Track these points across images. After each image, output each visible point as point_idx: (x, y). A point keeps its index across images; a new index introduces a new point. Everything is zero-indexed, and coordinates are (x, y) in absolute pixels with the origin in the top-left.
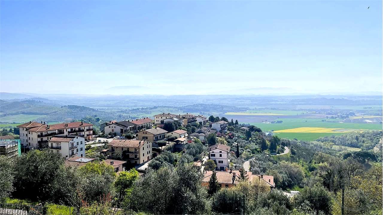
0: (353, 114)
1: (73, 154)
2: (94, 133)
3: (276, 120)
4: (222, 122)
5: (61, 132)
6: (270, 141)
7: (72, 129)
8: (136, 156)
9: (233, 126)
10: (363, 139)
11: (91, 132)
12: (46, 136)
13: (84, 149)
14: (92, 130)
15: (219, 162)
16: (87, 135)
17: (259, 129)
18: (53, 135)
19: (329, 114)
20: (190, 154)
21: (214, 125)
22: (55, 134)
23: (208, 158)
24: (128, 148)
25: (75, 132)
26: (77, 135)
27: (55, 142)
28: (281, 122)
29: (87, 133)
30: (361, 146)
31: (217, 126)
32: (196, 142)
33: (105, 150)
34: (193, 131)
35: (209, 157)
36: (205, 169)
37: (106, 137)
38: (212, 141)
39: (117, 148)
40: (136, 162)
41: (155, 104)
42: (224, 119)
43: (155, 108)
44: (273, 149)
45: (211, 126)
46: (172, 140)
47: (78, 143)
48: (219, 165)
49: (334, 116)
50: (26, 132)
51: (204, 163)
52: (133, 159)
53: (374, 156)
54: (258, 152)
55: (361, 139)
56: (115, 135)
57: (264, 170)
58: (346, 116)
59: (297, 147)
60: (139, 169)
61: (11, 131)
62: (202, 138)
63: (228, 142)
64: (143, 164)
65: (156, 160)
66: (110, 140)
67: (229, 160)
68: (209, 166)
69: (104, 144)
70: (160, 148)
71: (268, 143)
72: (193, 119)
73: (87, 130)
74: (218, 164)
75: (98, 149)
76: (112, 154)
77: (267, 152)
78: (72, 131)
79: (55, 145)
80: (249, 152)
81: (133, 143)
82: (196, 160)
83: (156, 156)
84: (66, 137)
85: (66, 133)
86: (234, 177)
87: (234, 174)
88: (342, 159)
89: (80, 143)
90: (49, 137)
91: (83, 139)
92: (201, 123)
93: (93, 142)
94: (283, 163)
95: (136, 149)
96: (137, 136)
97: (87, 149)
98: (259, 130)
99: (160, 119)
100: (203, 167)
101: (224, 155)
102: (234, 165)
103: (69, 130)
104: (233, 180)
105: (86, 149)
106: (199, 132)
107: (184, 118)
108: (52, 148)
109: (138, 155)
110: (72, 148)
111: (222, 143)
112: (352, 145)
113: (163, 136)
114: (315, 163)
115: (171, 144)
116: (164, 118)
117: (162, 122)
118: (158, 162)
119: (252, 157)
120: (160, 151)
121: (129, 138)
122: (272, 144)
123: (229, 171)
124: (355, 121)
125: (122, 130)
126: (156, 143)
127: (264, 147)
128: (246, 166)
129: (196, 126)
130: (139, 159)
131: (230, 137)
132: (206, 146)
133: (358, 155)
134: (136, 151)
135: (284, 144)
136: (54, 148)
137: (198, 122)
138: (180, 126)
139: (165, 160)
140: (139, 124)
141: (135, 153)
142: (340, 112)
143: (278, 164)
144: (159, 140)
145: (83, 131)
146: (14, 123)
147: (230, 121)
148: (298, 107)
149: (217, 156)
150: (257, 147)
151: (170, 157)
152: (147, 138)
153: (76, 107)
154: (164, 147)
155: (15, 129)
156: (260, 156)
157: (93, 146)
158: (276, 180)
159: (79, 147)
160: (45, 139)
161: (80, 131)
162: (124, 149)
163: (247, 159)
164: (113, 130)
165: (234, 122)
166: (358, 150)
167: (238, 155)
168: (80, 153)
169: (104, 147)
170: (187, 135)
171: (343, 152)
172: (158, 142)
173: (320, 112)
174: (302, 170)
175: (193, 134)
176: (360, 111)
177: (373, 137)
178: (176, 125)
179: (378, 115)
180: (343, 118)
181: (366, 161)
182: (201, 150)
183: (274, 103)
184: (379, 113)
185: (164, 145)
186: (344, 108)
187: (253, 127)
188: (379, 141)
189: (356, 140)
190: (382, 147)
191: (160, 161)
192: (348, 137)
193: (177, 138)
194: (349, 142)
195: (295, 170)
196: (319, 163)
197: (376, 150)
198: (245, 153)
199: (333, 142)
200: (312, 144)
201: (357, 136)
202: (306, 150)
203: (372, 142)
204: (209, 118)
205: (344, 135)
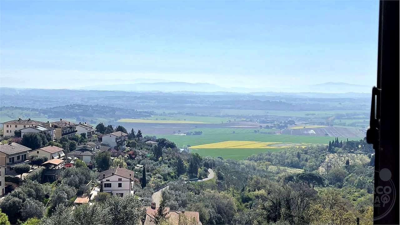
0: (292, 123)
3: (193, 131)
4: (119, 134)
6: (188, 161)
9: (135, 139)
10: (306, 156)
17: (173, 144)
19: (264, 122)
21: (105, 138)
23: (99, 190)
28: (200, 133)
30: (304, 165)
31: (110, 139)
32: (78, 165)
34: (72, 148)
35: (101, 188)
38: (103, 164)
42: (120, 129)
44: (193, 172)
45: (100, 139)
46: (39, 162)
49: (270, 125)
51: (92, 198)
53: (320, 178)
54: (172, 177)
55: (303, 156)
57: (184, 205)
58: (283, 125)
59: (225, 168)
62: (87, 159)
63: (128, 164)
67: (132, 192)
70: (19, 176)
71: (186, 165)
77: (184, 177)
80: (159, 178)
88: (282, 184)
92: (83, 135)
94: (208, 192)
98: (172, 146)
101: (126, 184)
106: (83, 150)
107: (56, 127)
111: (120, 167)
112: (293, 165)
113: (23, 157)
114: (249, 191)
115: (38, 169)
119: (163, 186)
120: (18, 182)
122: (191, 166)
126: (11, 169)
127: (180, 170)
128: (157, 197)
129: (76, 139)
131: (131, 157)
132: (94, 171)
133: (301, 177)
135: (208, 165)
137: (78, 134)
138: (50, 140)
142: (277, 120)
143: (201, 194)
144: (16, 163)
147: (129, 131)
148: (224, 112)
149: (115, 185)
150: (171, 170)
154: (25, 175)
156: (175, 183)
158: (201, 219)
163: (157, 188)
165: (136, 134)
166: (300, 171)
167: (144, 183)
170: (64, 154)
171: (283, 174)
172: (15, 166)
173: (251, 119)
174: (234, 202)
175: (73, 153)
176: (301, 119)
177: (319, 153)
178: (43, 138)
179: (322, 124)
180: (280, 127)
181: (312, 185)
182: (88, 178)
183: (190, 105)
184: (324, 121)
185: (26, 170)
186: (281, 114)
187: (164, 140)
188: (325, 159)
189: (297, 158)
190: (329, 167)
191: (20, 198)
192: (288, 154)
193: (46, 160)
194: (289, 161)
195: (226, 202)
196: (255, 191)
197: (322, 170)
198: (152, 181)
199: (269, 160)
200: (243, 164)
201: (298, 153)
202: (237, 172)
203: (317, 160)
204: (97, 128)
205: (283, 151)
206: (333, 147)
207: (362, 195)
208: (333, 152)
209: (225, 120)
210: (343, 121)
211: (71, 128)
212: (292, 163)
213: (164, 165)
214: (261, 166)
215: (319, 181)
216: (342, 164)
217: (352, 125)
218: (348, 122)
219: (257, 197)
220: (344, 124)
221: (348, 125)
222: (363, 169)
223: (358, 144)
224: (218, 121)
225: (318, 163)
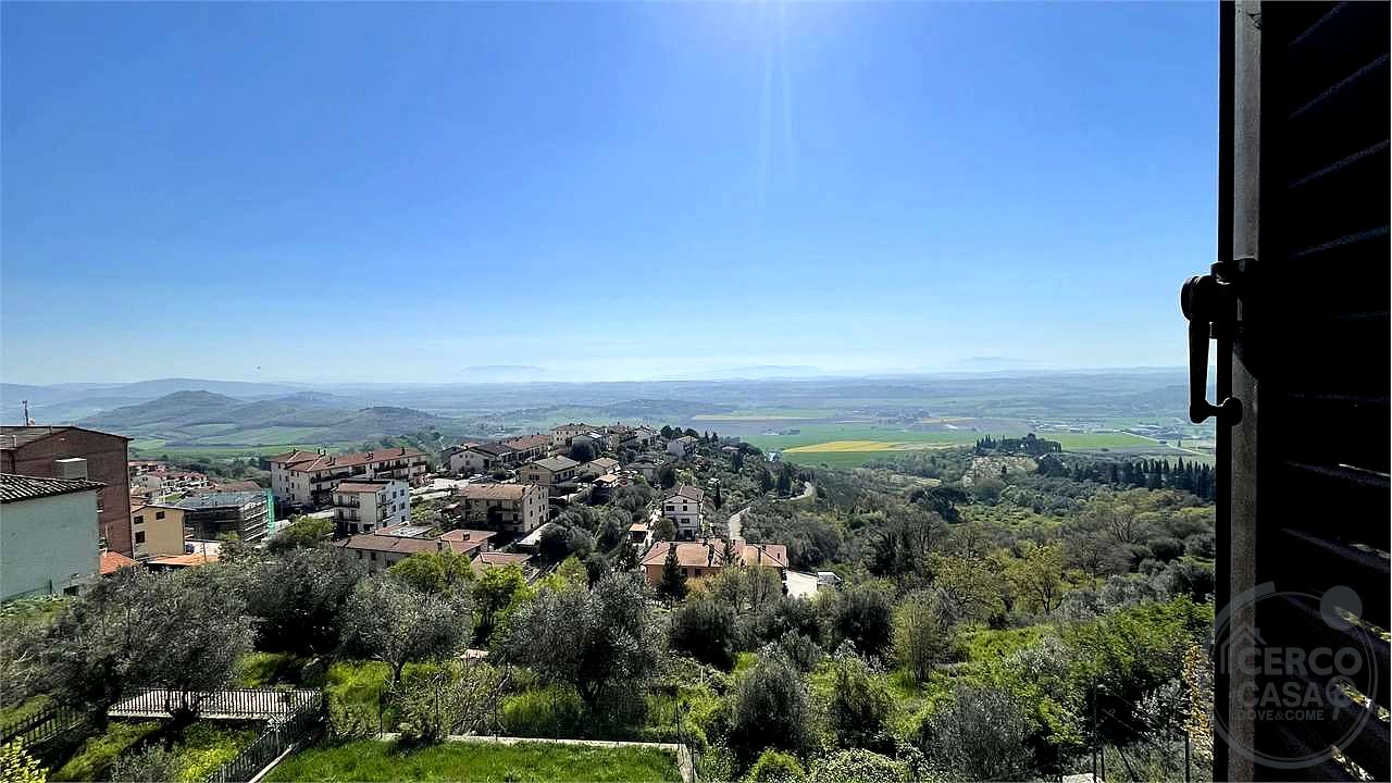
0: (924, 415)
1: (385, 516)
2: (429, 470)
3: (788, 429)
4: (687, 439)
5: (359, 470)
6: (777, 472)
7: (382, 464)
8: (516, 517)
9: (709, 444)
10: (945, 461)
11: (423, 468)
12: (327, 479)
13: (407, 506)
14: (425, 463)
15: (683, 521)
16: (415, 475)
17: (758, 449)
18: (344, 477)
19: (884, 415)
20: (625, 507)
21: (671, 445)
22: (346, 475)
23: (660, 513)
24: (500, 502)
25: (391, 472)
26: (392, 476)
27: (345, 493)
28: (797, 432)
29: (414, 470)
30: (940, 474)
31: (676, 446)
32: (636, 482)
33: (453, 506)
34: (631, 458)
35: (663, 510)
36: (656, 538)
37: (454, 477)
38: (668, 480)
39: (476, 501)
40: (516, 529)
41: (554, 403)
42: (690, 433)
43: (554, 408)
44: (783, 487)
45: (665, 447)
46: (589, 480)
47: (395, 493)
48: (683, 527)
49: (892, 418)
50: (285, 473)
51: (652, 524)
52: (510, 523)
53: (963, 494)
54: (756, 495)
55: (939, 461)
56: (473, 471)
58: (912, 418)
59: (827, 482)
60: (523, 542)
61: (252, 463)
62: (648, 473)
63: (699, 478)
64: (531, 532)
65: (558, 523)
66: (462, 484)
67: (701, 516)
68: (664, 532)
69: (449, 493)
70: (565, 497)
71: (774, 477)
72: (631, 435)
73: (415, 465)
74: (681, 524)
75: (438, 503)
76: (468, 513)
77: (772, 494)
78: (382, 468)
79: (346, 499)
80: (739, 496)
81: (508, 490)
82: (636, 520)
83: (557, 515)
84: (371, 482)
85: (369, 474)
86: (711, 552)
87: (712, 546)
88: (908, 501)
89: (399, 493)
90: (335, 482)
91: (404, 485)
92: (645, 441)
93: (427, 488)
94: (803, 515)
95: (515, 503)
96: (517, 473)
97: (413, 505)
98: (757, 452)
99: (564, 436)
100: (650, 533)
101: (692, 507)
102: (711, 525)
103: (377, 466)
104: (710, 558)
105: (411, 505)
106: (643, 462)
107: (612, 432)
108: (341, 505)
109: (520, 514)
110: (383, 504)
111: (688, 483)
112: (925, 474)
113: (570, 473)
114: (861, 512)
115: (588, 487)
116: (572, 434)
117: (569, 442)
118: (561, 527)
119: (744, 506)
120: (563, 504)
121: (500, 477)
122: (781, 478)
123: (703, 541)
124: (928, 426)
125: (486, 462)
126: (557, 488)
127: (767, 485)
128: (734, 524)
129: (636, 448)
130: (521, 522)
131: (703, 469)
132: (657, 489)
133: (936, 492)
134: (517, 506)
135: (803, 478)
136: (346, 506)
137: (639, 440)
138: (605, 449)
139: (576, 522)
140: (521, 447)
141: (514, 510)
142: (903, 411)
143: (793, 518)
144: (563, 481)
145: (406, 466)
146: (260, 446)
147: (702, 435)
148: (828, 403)
149: (679, 508)
150: (754, 485)
151: (585, 516)
152: (538, 477)
153: (390, 410)
154: (572, 495)
155: (262, 459)
156: (758, 502)
157: (426, 497)
158: (790, 554)
159: (397, 502)
160: (325, 485)
161: (399, 466)
162: (492, 504)
163: (736, 509)
164: (468, 463)
165: (710, 436)
166: (935, 483)
167: (718, 502)
168: (399, 513)
169: (449, 499)
170: (619, 468)
171: (910, 487)
172: (560, 485)
173: (867, 411)
174: (838, 527)
175: (631, 465)
176: (936, 410)
177: (962, 458)
178: (596, 448)
179: (967, 415)
180: (907, 421)
181: (951, 503)
182: (647, 498)
183: (782, 395)
184: (971, 411)
185: (573, 490)
186: (910, 403)
187: (746, 445)
188: (971, 464)
189: (931, 465)
190: (976, 477)
191: (565, 526)
192: (918, 459)
193: (598, 476)
194: (919, 467)
195: (825, 528)
196: (869, 512)
197: (966, 480)
198: (730, 499)
199: (892, 467)
200: (855, 473)
201: (933, 457)
202: (844, 486)
203: (960, 467)
204: (662, 431)
205: (911, 454)
206: (983, 447)
207: (1027, 516)
208: (983, 455)
209: (831, 414)
210: (998, 411)
211: (630, 433)
212: (924, 471)
213: (745, 478)
214: (881, 475)
215: (962, 497)
216: (996, 472)
217: (1012, 416)
218: (1004, 411)
219: (872, 521)
220: (1000, 415)
221: (1006, 416)
222: (1027, 478)
223: (1019, 442)
224: (822, 415)
225: (961, 471)
